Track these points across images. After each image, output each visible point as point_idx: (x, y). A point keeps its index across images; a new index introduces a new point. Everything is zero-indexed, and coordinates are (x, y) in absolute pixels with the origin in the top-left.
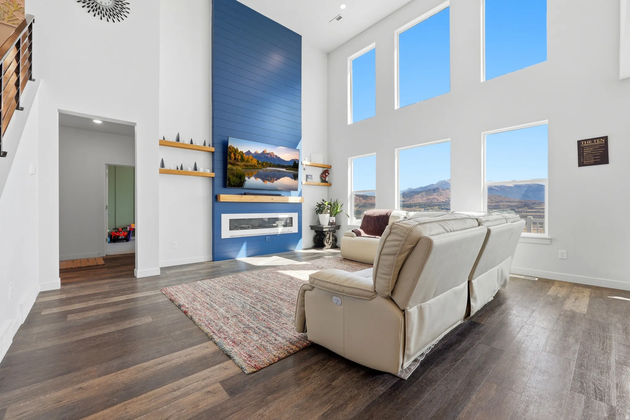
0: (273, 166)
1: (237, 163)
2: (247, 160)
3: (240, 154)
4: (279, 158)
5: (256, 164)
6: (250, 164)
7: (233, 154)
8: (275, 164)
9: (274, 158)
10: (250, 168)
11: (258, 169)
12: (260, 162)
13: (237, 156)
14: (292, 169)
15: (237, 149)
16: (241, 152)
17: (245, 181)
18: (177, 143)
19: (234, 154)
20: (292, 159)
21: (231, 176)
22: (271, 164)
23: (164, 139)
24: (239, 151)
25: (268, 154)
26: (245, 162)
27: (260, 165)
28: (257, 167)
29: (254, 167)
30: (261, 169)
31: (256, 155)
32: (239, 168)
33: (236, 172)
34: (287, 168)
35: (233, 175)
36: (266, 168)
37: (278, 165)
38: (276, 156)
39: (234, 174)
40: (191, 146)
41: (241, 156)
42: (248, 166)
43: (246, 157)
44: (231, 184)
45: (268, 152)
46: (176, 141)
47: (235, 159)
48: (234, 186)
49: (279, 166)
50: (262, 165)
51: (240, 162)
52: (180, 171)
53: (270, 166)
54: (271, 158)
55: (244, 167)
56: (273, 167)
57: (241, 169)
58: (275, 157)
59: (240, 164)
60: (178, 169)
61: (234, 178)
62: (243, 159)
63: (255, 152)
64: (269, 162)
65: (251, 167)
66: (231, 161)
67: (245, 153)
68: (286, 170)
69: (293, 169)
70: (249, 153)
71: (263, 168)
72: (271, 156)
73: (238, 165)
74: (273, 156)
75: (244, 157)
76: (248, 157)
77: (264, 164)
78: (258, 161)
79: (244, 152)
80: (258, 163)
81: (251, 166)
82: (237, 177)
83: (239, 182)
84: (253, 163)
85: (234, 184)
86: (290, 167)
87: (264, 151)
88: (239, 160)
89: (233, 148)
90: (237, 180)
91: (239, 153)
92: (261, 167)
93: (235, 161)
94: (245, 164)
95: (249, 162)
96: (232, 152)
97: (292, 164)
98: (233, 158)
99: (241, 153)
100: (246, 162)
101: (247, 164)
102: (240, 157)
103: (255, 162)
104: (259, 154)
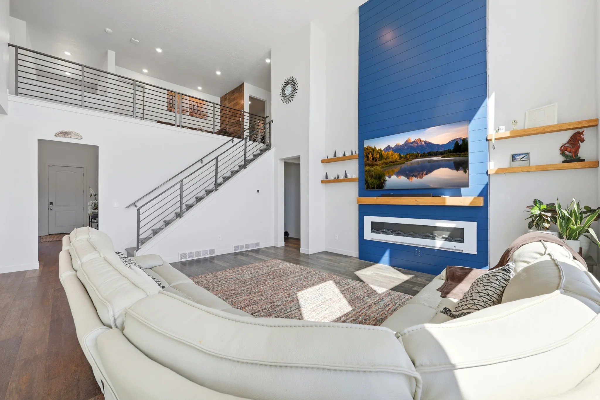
0: (421, 156)
1: (376, 163)
2: (387, 157)
3: (379, 153)
4: (430, 143)
5: (398, 158)
6: (390, 160)
7: (370, 154)
8: (424, 153)
9: (421, 146)
10: (390, 165)
11: (400, 164)
12: (402, 155)
13: (375, 155)
14: (451, 155)
15: (375, 148)
16: (379, 149)
17: (385, 181)
18: (335, 159)
19: (372, 154)
20: (452, 140)
21: (369, 178)
22: (418, 153)
23: (327, 158)
24: (377, 149)
25: (412, 143)
26: (384, 160)
27: (402, 159)
28: (399, 162)
29: (395, 163)
30: (404, 163)
31: (398, 149)
32: (378, 168)
33: (375, 172)
34: (444, 154)
35: (372, 177)
36: (411, 161)
37: (428, 153)
38: (425, 142)
39: (373, 175)
40: (345, 158)
41: (379, 154)
42: (388, 163)
43: (385, 154)
44: (370, 187)
45: (412, 140)
46: (334, 157)
47: (373, 159)
48: (373, 188)
49: (430, 154)
50: (406, 157)
51: (378, 160)
52: (337, 180)
53: (417, 157)
54: (417, 147)
55: (384, 166)
56: (421, 158)
57: (380, 168)
58: (423, 143)
59: (378, 164)
60: (335, 178)
61: (373, 180)
62: (381, 157)
63: (396, 145)
64: (415, 153)
65: (392, 164)
66: (369, 162)
67: (384, 150)
68: (442, 157)
69: (455, 154)
70: (389, 148)
71: (407, 162)
72: (417, 143)
73: (377, 165)
74: (420, 144)
75: (383, 155)
76: (388, 154)
77: (408, 156)
78: (400, 155)
79: (382, 149)
80: (401, 157)
81: (391, 162)
82: (375, 178)
83: (378, 183)
84: (394, 159)
85: (373, 187)
86: (448, 152)
87: (407, 141)
88: (377, 159)
89: (371, 148)
90: (377, 182)
91: (377, 152)
92: (404, 162)
93: (373, 161)
94: (384, 162)
95: (389, 159)
96: (370, 152)
97: (452, 148)
98: (371, 158)
99: (379, 151)
100: (386, 159)
101: (386, 161)
102: (378, 156)
103: (396, 156)
104: (401, 145)
